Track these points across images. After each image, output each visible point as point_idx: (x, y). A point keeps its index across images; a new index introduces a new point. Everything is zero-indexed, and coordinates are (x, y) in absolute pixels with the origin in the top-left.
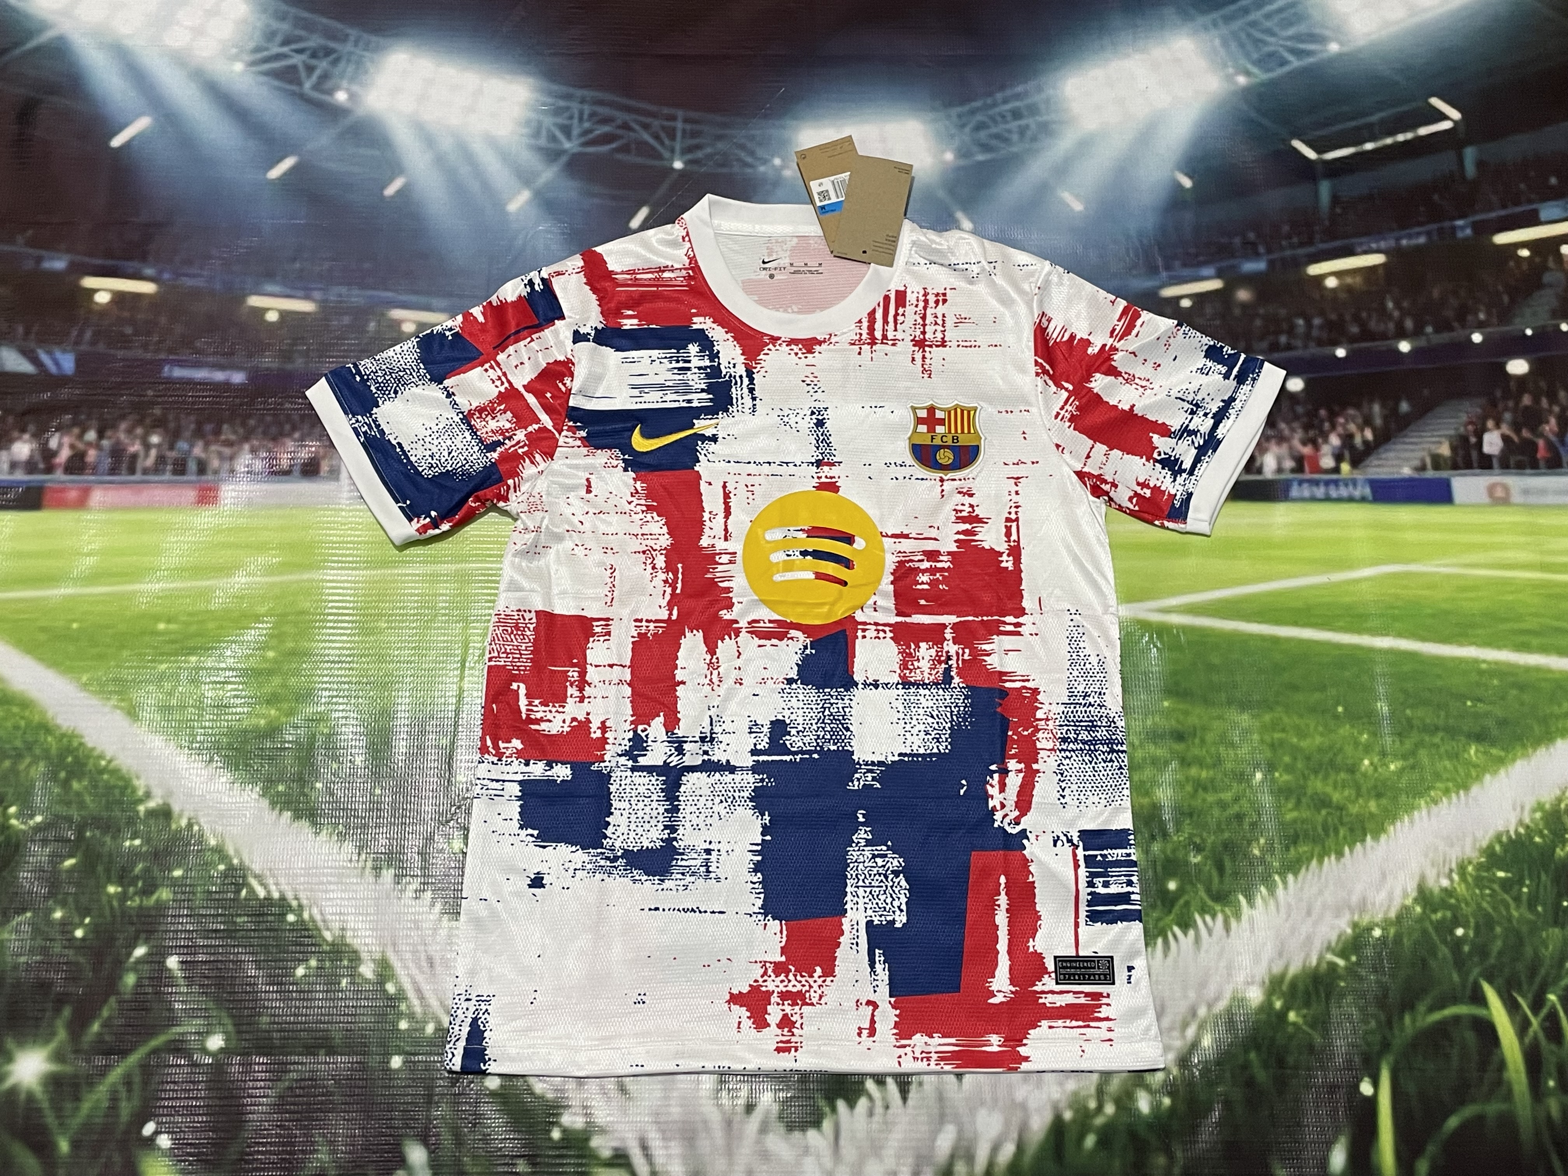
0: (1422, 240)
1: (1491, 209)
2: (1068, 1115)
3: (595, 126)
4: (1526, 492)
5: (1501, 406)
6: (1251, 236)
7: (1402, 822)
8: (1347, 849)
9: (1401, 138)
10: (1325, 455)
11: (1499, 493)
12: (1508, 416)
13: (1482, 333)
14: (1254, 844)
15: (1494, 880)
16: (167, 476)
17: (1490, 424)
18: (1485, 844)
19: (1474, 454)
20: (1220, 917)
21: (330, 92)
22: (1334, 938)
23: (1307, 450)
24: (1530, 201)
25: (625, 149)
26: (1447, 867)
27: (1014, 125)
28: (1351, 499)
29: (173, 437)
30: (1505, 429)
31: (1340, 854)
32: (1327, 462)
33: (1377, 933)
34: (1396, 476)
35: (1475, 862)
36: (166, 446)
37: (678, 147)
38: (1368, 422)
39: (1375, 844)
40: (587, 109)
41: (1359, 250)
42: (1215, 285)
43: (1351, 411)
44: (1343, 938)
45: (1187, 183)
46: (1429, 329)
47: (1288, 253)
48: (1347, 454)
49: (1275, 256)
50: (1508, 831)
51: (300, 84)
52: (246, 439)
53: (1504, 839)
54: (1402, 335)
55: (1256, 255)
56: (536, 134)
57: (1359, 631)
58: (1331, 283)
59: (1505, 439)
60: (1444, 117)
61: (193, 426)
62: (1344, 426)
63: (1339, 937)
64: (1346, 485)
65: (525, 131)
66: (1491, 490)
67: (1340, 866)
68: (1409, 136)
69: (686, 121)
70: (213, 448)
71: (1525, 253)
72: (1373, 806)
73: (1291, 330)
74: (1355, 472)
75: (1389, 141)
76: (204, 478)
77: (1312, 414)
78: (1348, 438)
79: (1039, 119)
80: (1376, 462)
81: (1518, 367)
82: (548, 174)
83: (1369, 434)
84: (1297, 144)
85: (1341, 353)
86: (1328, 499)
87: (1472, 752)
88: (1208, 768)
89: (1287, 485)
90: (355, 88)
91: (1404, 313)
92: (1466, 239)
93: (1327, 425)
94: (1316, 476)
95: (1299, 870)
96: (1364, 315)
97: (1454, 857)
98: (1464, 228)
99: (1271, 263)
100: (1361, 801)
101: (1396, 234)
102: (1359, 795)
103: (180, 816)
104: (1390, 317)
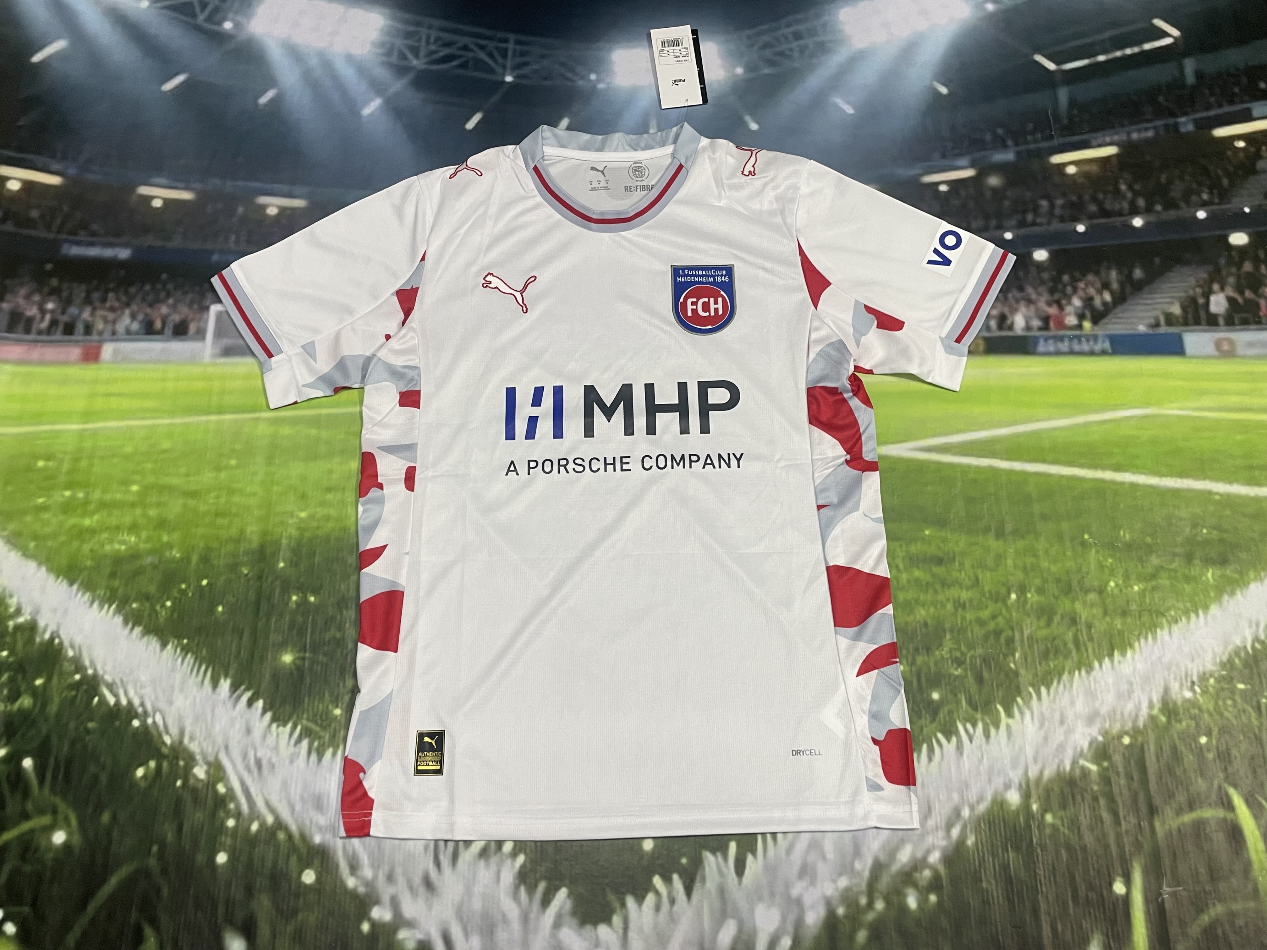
0: (1150, 134)
1: (1208, 109)
2: (841, 911)
3: (440, 49)
4: (1250, 345)
5: (1224, 272)
6: (1000, 131)
7: (1146, 638)
8: (1096, 664)
9: (1128, 51)
10: (1069, 314)
11: (1226, 347)
12: (1231, 280)
13: (1206, 211)
14: (1011, 658)
15: (1233, 691)
16: (58, 336)
17: (1216, 287)
18: (1225, 659)
19: (1202, 313)
20: (980, 726)
21: (220, 23)
22: (1086, 745)
23: (1053, 311)
24: (1243, 102)
25: (464, 66)
26: (1189, 680)
27: (795, 44)
28: (1092, 353)
29: (67, 303)
30: (1230, 292)
31: (1090, 669)
32: (1071, 320)
33: (1126, 740)
34: (1131, 332)
35: (1216, 675)
36: (59, 311)
37: (509, 63)
38: (1106, 286)
39: (1121, 658)
40: (434, 34)
41: (1094, 143)
42: (969, 173)
43: (1090, 277)
44: (1094, 746)
45: (944, 90)
46: (1159, 208)
47: (1033, 146)
48: (1088, 314)
49: (1022, 148)
50: (1245, 647)
51: (194, 16)
52: (128, 305)
53: (1243, 654)
54: (1135, 212)
55: (1005, 146)
56: (389, 54)
57: (1103, 468)
58: (1071, 170)
59: (1230, 300)
60: (1166, 34)
61: (83, 295)
62: (1084, 290)
63: (1091, 744)
64: (1088, 340)
65: (380, 51)
66: (1218, 344)
67: (1091, 679)
68: (1136, 50)
69: (517, 42)
70: (100, 313)
71: (1241, 144)
72: (1118, 623)
73: (1036, 210)
74: (1096, 328)
75: (1118, 54)
76: (88, 337)
77: (1056, 280)
78: (1088, 301)
79: (817, 39)
80: (1114, 320)
81: (1239, 239)
82: (398, 85)
83: (1107, 297)
84: (1039, 58)
85: (1081, 228)
86: (1072, 353)
87: (1209, 575)
88: (968, 589)
89: (1036, 340)
90: (239, 18)
91: (1136, 194)
92: (1188, 133)
93: (1069, 289)
94: (1061, 333)
95: (1052, 682)
96: (1101, 196)
97: (1195, 670)
98: (1186, 125)
99: (1018, 154)
100: (1108, 619)
101: (1127, 129)
102: (1105, 613)
103: (45, 631)
104: (1124, 197)
